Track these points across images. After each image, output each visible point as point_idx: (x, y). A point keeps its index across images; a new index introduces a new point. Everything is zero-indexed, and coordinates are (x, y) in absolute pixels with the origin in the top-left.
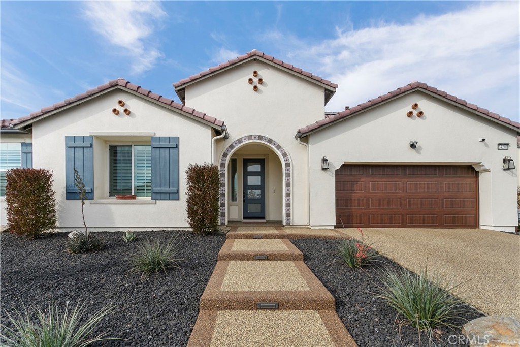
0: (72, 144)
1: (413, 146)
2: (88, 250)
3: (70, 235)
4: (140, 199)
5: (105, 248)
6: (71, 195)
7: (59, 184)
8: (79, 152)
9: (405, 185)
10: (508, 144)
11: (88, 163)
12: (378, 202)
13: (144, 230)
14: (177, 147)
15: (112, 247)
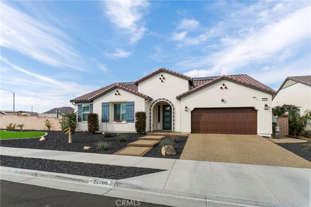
0: (103, 105)
1: (223, 101)
2: (108, 137)
3: (103, 133)
4: (123, 122)
5: (112, 137)
6: (103, 121)
7: (100, 118)
8: (105, 108)
9: (223, 116)
10: (267, 99)
11: (108, 111)
12: (211, 123)
13: (124, 132)
14: (134, 105)
15: (114, 136)
